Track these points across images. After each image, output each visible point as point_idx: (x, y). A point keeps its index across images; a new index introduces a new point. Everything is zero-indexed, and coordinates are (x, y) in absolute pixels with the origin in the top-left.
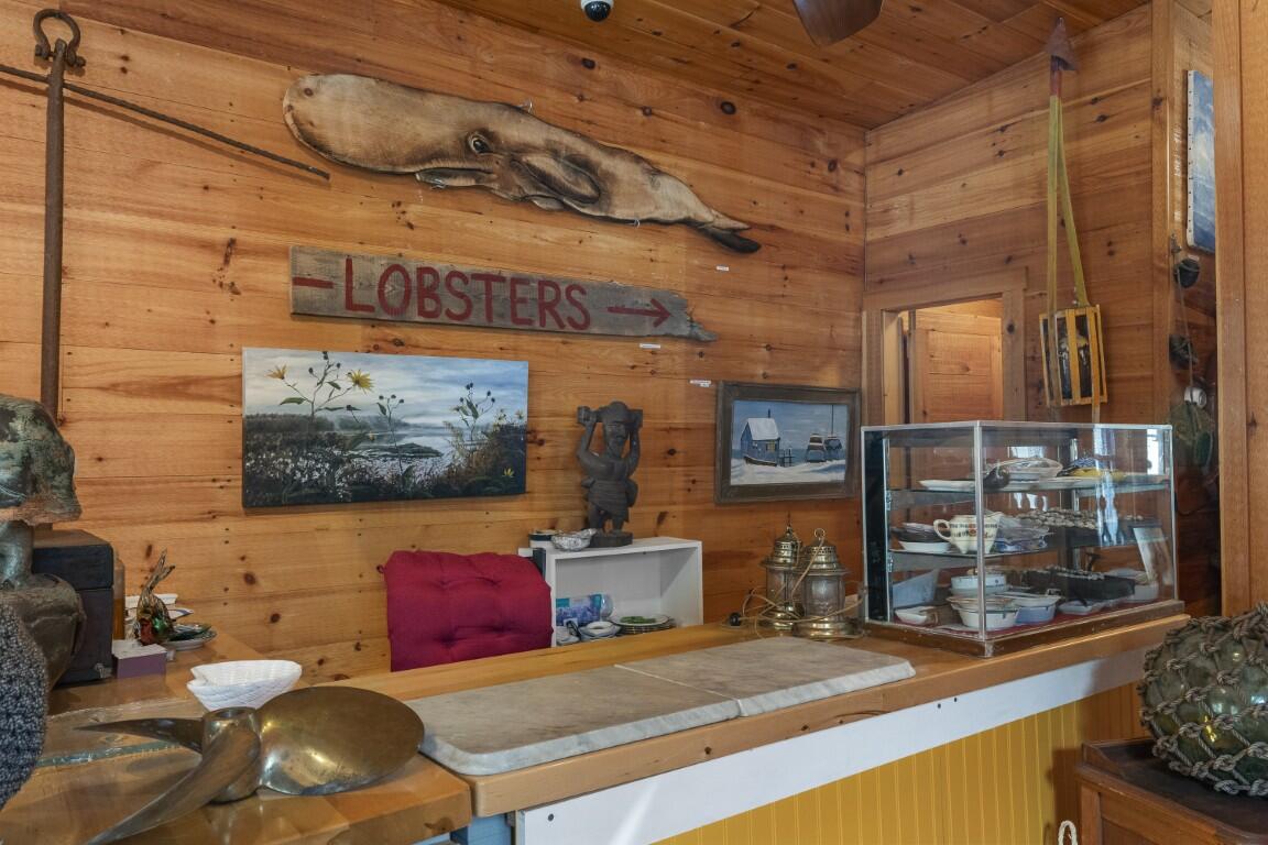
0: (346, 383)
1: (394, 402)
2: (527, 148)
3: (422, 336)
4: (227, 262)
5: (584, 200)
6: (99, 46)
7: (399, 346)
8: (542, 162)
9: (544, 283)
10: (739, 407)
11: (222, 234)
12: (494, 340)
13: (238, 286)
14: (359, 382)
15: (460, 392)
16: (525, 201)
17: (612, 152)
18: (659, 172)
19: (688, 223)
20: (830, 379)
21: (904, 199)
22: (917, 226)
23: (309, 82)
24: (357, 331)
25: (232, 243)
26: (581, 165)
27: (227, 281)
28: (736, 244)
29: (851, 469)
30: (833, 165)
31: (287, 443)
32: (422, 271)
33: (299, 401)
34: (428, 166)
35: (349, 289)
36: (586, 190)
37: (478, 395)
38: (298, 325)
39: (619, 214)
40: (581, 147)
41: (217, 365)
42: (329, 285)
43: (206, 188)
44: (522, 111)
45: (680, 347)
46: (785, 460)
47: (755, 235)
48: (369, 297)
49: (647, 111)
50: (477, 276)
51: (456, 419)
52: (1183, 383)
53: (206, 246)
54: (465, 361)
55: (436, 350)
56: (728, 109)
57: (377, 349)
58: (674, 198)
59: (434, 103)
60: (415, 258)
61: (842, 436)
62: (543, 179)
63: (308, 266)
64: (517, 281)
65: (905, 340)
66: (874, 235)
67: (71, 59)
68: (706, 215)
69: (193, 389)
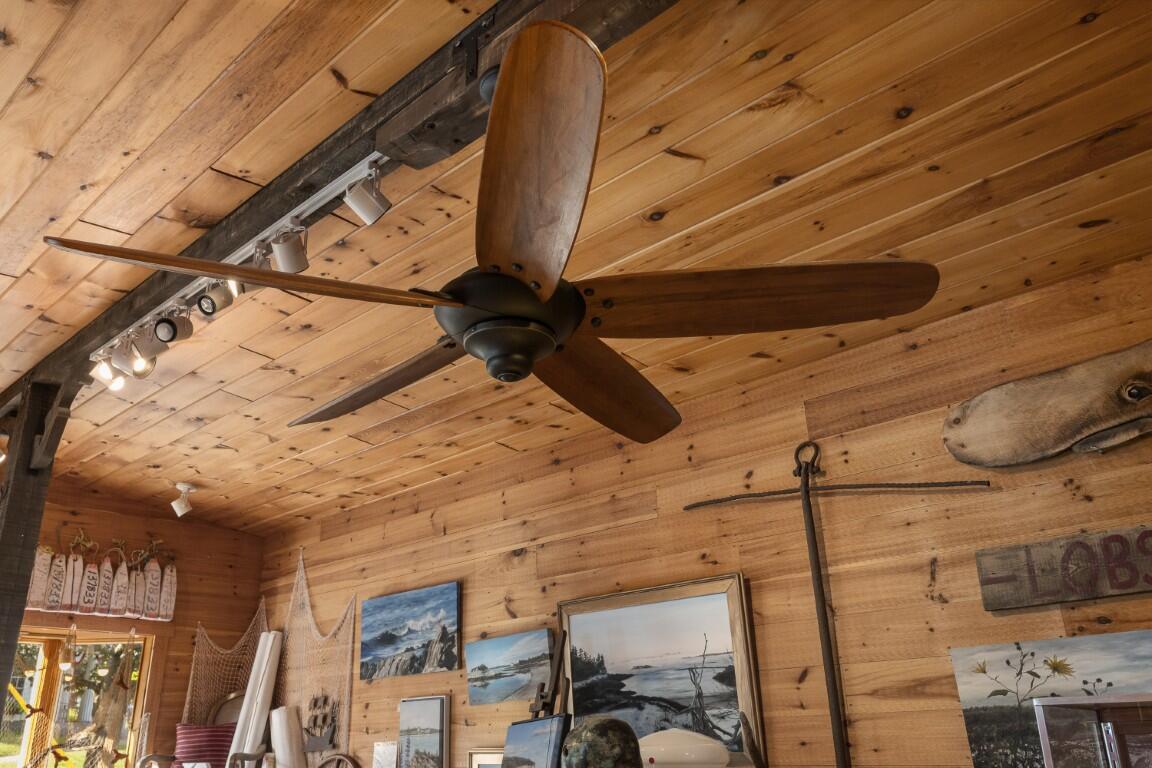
0: (1044, 671)
1: (1102, 686)
4: (933, 578)
6: (831, 452)
7: (1105, 624)
11: (926, 556)
13: (946, 595)
14: (1058, 668)
25: (934, 561)
27: (936, 594)
31: (1003, 735)
32: (1107, 541)
33: (1004, 693)
34: (1078, 438)
35: (1033, 578)
42: (1013, 579)
43: (909, 524)
48: (1055, 581)
53: (916, 569)
57: (1081, 630)
60: (1098, 530)
63: (992, 566)
69: (928, 689)
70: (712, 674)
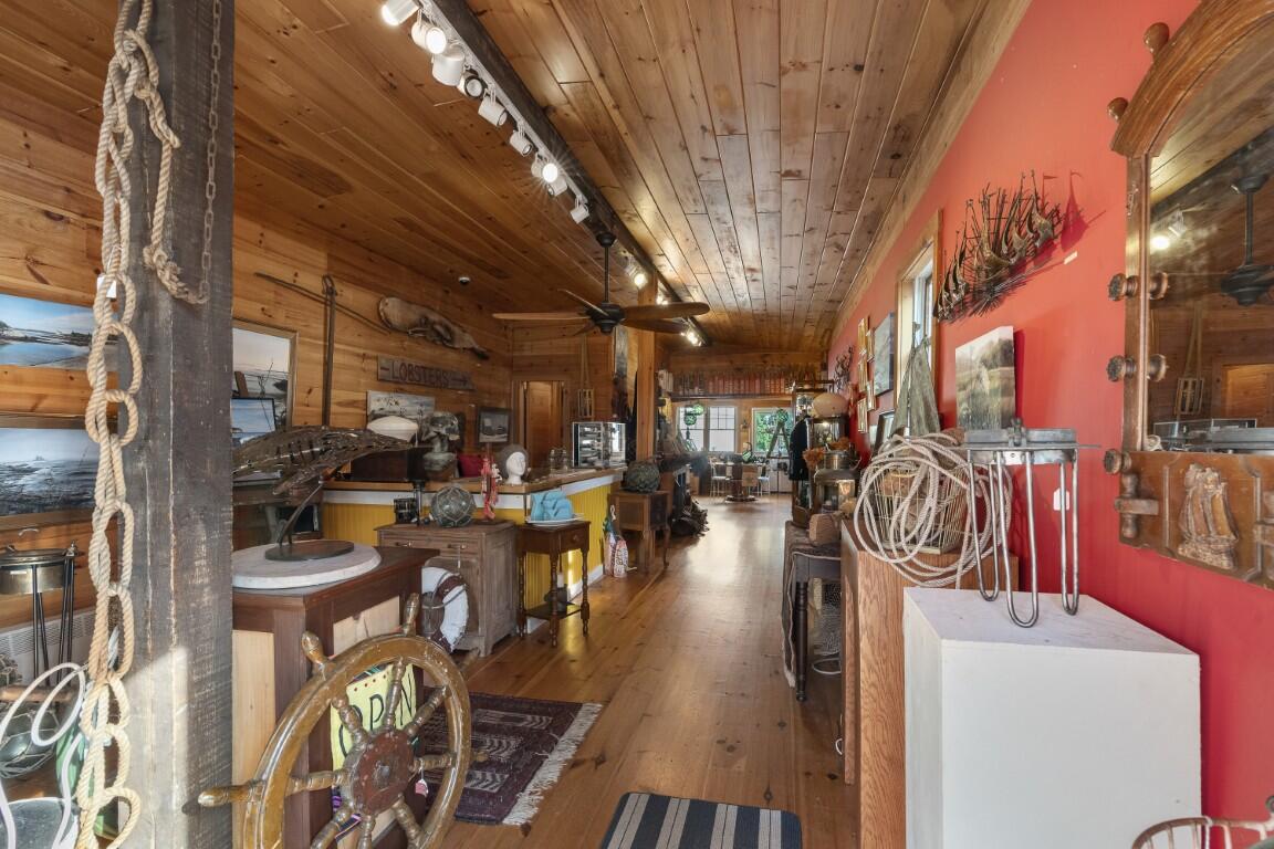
2: (434, 323)
3: (407, 387)
4: (363, 361)
5: (448, 341)
6: (338, 287)
7: (402, 391)
8: (438, 327)
9: (438, 370)
10: (483, 414)
11: (361, 351)
12: (424, 390)
13: (365, 369)
14: (397, 403)
15: (418, 407)
16: (434, 342)
17: (454, 324)
18: (464, 331)
19: (472, 350)
20: (503, 405)
21: (529, 343)
22: (534, 354)
23: (387, 301)
24: (393, 386)
25: (364, 354)
26: (447, 329)
27: (363, 368)
28: (482, 357)
29: (508, 437)
30: (506, 328)
32: (410, 365)
33: (383, 409)
34: (412, 330)
35: (393, 372)
36: (448, 337)
37: (423, 409)
38: (378, 383)
39: (457, 346)
40: (447, 322)
41: (360, 396)
42: (387, 369)
43: (360, 336)
44: (433, 310)
45: (468, 393)
46: (492, 434)
47: (488, 354)
48: (397, 374)
49: (461, 308)
50: (423, 367)
51: (418, 416)
52: (614, 413)
53: (358, 355)
54: (420, 397)
55: (410, 393)
56: (480, 308)
58: (469, 341)
59: (414, 307)
60: (408, 361)
61: (506, 425)
62: (438, 334)
63: (383, 362)
64: (431, 369)
65: (525, 392)
66: (516, 354)
67: (331, 292)
68: (477, 347)
69: (355, 404)
70: (273, 382)
